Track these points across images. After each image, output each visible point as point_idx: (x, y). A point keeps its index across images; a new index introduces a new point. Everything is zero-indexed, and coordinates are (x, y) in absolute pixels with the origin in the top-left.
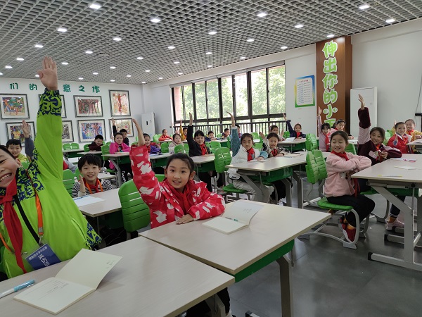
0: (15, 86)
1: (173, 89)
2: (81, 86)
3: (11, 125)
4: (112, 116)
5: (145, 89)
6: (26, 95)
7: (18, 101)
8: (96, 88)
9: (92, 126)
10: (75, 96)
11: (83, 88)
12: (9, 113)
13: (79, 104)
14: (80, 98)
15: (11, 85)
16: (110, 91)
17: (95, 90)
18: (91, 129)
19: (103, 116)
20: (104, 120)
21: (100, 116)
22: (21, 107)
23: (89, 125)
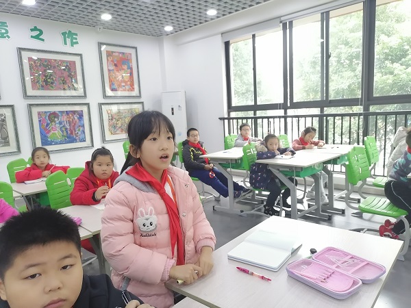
1: (227, 44)
2: (35, 29)
4: (105, 96)
5: (167, 47)
8: (69, 36)
9: (64, 118)
10: (20, 50)
11: (41, 33)
13: (31, 67)
14: (35, 56)
16: (100, 44)
17: (68, 41)
18: (60, 123)
19: (85, 96)
20: (88, 104)
21: (80, 97)
23: (55, 115)
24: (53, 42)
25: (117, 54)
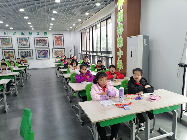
0: (6, 33)
3: (4, 50)
4: (54, 47)
6: (11, 37)
7: (8, 40)
8: (45, 33)
9: (43, 52)
10: (34, 37)
12: (3, 45)
13: (36, 41)
14: (37, 38)
15: (4, 32)
16: (53, 34)
17: (45, 34)
20: (49, 49)
21: (47, 47)
22: (9, 42)
23: (41, 51)
24: (42, 35)
25: (57, 36)
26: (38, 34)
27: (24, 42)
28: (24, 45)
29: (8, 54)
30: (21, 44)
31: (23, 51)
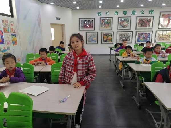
0: (108, 13)
3: (104, 33)
4: (159, 28)
6: (112, 18)
7: (108, 21)
8: (151, 11)
10: (137, 17)
13: (139, 21)
14: (140, 18)
15: (106, 13)
16: (161, 12)
17: (151, 13)
18: (143, 36)
19: (152, 29)
20: (152, 31)
22: (109, 24)
23: (142, 34)
24: (146, 14)
25: (166, 15)
26: (142, 13)
27: (125, 24)
28: (124, 27)
29: (106, 37)
30: (122, 26)
31: (122, 34)
